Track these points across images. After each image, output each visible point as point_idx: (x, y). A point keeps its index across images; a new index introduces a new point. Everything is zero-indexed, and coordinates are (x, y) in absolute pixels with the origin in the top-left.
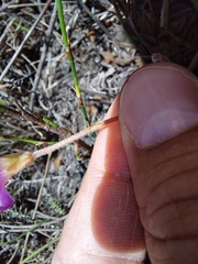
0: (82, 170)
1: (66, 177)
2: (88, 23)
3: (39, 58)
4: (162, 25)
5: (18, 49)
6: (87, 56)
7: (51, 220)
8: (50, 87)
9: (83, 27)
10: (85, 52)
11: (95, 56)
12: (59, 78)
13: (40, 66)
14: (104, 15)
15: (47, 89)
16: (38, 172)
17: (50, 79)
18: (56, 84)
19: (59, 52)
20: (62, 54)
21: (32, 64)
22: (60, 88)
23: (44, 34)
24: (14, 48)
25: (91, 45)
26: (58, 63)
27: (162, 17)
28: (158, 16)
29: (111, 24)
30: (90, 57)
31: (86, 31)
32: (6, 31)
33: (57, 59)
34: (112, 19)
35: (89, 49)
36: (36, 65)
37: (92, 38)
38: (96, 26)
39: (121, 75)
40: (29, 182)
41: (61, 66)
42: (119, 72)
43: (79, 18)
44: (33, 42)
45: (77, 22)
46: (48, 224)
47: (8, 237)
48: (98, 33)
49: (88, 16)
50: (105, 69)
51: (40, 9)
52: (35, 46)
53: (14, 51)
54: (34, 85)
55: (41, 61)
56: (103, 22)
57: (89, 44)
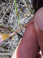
0: (19, 40)
1: (15, 42)
2: (20, 7)
3: (10, 15)
4: (37, 8)
5: (5, 13)
7: (12, 52)
8: (12, 21)
9: (19, 8)
10: (20, 14)
11: (22, 14)
12: (14, 19)
16: (9, 41)
18: (13, 21)
19: (14, 14)
20: (15, 14)
21: (8, 16)
22: (14, 22)
23: (11, 10)
24: (4, 13)
25: (21, 12)
26: (14, 16)
27: (37, 6)
28: (36, 6)
29: (25, 7)
31: (20, 9)
32: (3, 9)
33: (14, 15)
35: (20, 13)
36: (9, 17)
37: (21, 11)
38: (22, 8)
39: (28, 19)
40: (7, 43)
41: (14, 17)
42: (27, 18)
43: (18, 6)
44: (8, 12)
45: (18, 7)
47: (2, 56)
48: (22, 9)
49: (20, 6)
50: (24, 18)
51: (10, 5)
52: (9, 12)
53: (4, 14)
54: (8, 21)
55: (10, 16)
56: (24, 7)
57: (20, 12)
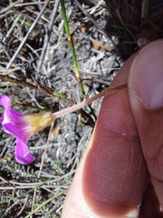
0: (77, 138)
1: (64, 143)
2: (79, 16)
3: (42, 46)
4: (143, 16)
5: (23, 40)
6: (78, 44)
7: (53, 179)
8: (49, 70)
9: (75, 21)
10: (77, 41)
11: (86, 44)
12: (55, 63)
13: (43, 53)
14: (93, 10)
15: (47, 72)
16: (41, 140)
17: (49, 64)
18: (54, 68)
19: (56, 42)
20: (59, 44)
21: (35, 52)
22: (57, 71)
23: (43, 27)
24: (20, 39)
25: (82, 35)
26: (56, 50)
27: (143, 10)
28: (140, 9)
29: (99, 17)
30: (81, 45)
31: (79, 24)
32: (13, 26)
33: (55, 47)
34: (100, 13)
35: (81, 39)
36: (39, 53)
37: (83, 30)
38: (86, 19)
39: (110, 59)
40: (34, 148)
41: (57, 53)
42: (108, 56)
43: (72, 13)
44: (34, 34)
45: (71, 16)
46: (51, 181)
47: (17, 193)
48: (88, 25)
49: (80, 10)
50: (96, 55)
51: (40, 7)
52: (36, 37)
53: (19, 42)
54: (38, 70)
55: (43, 49)
56: (92, 15)
57: (80, 34)
